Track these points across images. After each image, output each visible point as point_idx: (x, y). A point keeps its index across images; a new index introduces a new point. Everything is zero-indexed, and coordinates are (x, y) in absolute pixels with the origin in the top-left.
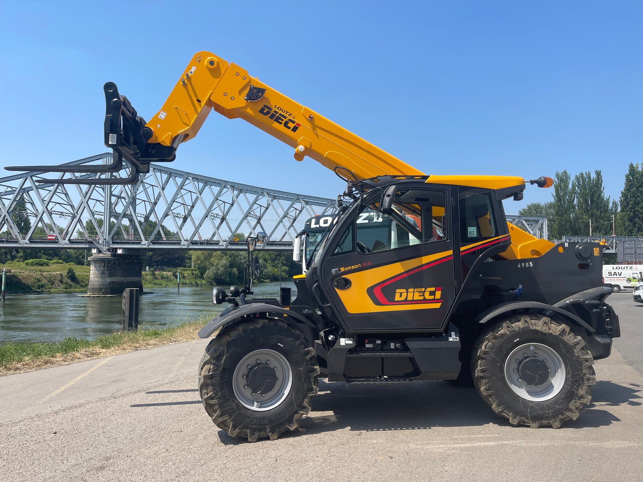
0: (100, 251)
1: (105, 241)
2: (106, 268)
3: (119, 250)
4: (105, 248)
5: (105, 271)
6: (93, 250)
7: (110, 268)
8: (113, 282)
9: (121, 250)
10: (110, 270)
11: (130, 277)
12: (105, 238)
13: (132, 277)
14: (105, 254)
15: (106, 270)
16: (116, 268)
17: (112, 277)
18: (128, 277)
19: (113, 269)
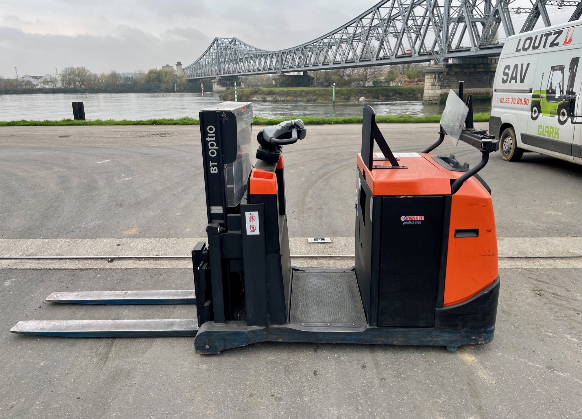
2: (437, 80)
3: (450, 59)
4: (441, 59)
5: (436, 83)
6: (431, 61)
7: (443, 79)
9: (452, 59)
10: (443, 81)
11: (472, 88)
13: (475, 88)
15: (437, 81)
16: (451, 79)
17: (445, 89)
18: (470, 88)
19: (446, 80)
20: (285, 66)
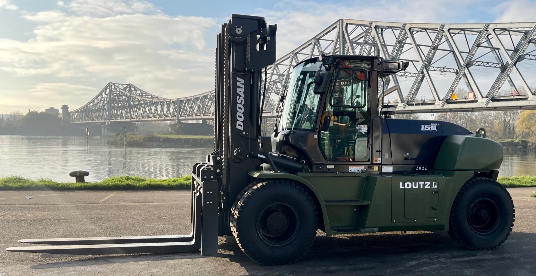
20: (183, 114)
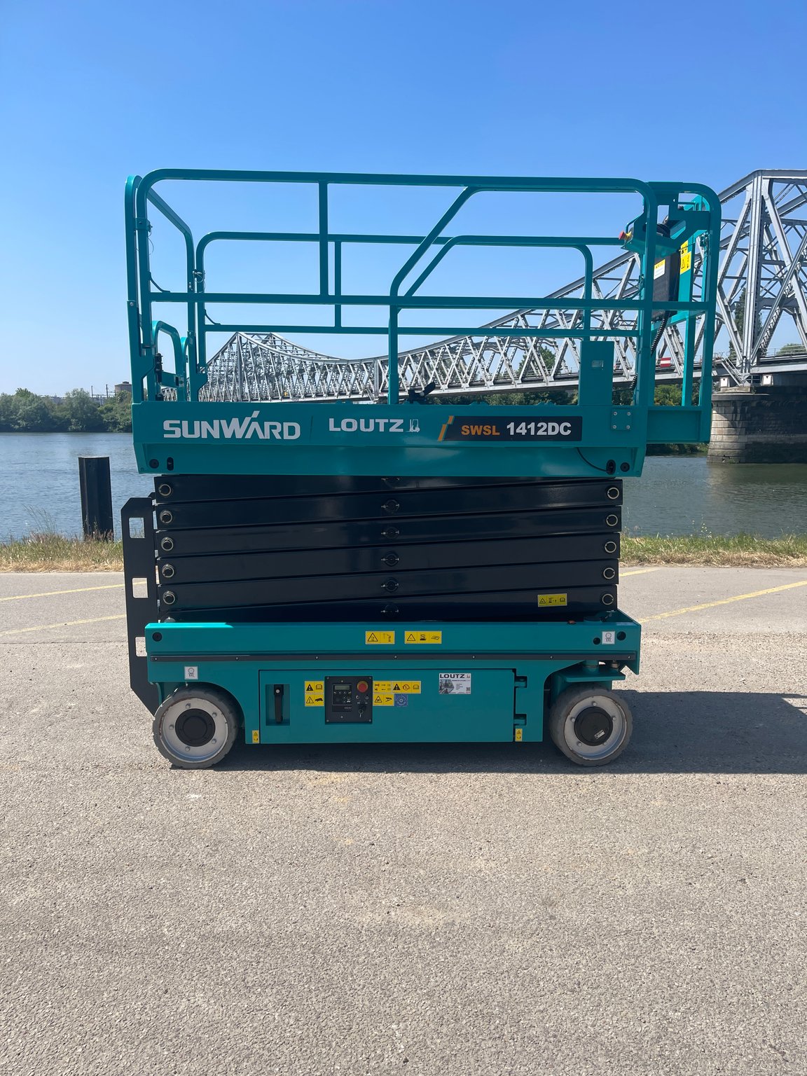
0: (733, 384)
1: (744, 361)
2: (739, 416)
3: (765, 377)
4: (744, 375)
6: (722, 380)
7: (749, 415)
8: (755, 443)
9: (770, 377)
12: (745, 355)
14: (740, 388)
16: (765, 414)
17: (754, 433)
20: (387, 387)
